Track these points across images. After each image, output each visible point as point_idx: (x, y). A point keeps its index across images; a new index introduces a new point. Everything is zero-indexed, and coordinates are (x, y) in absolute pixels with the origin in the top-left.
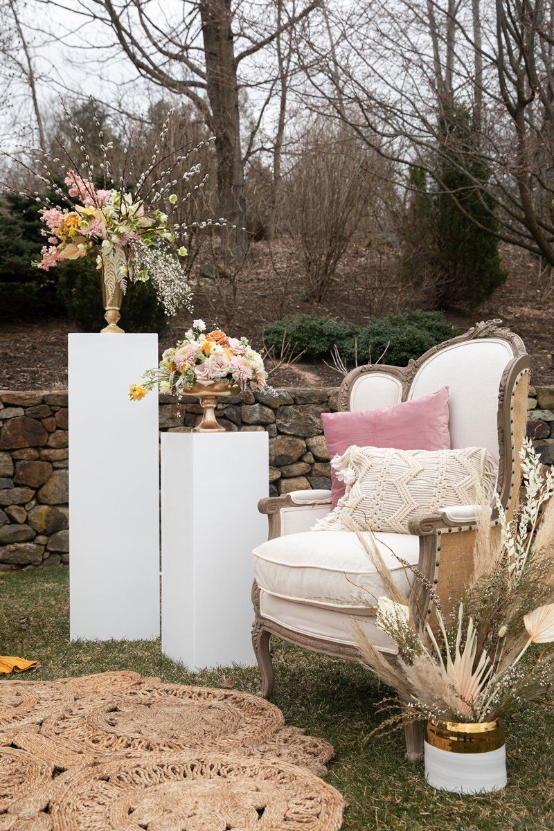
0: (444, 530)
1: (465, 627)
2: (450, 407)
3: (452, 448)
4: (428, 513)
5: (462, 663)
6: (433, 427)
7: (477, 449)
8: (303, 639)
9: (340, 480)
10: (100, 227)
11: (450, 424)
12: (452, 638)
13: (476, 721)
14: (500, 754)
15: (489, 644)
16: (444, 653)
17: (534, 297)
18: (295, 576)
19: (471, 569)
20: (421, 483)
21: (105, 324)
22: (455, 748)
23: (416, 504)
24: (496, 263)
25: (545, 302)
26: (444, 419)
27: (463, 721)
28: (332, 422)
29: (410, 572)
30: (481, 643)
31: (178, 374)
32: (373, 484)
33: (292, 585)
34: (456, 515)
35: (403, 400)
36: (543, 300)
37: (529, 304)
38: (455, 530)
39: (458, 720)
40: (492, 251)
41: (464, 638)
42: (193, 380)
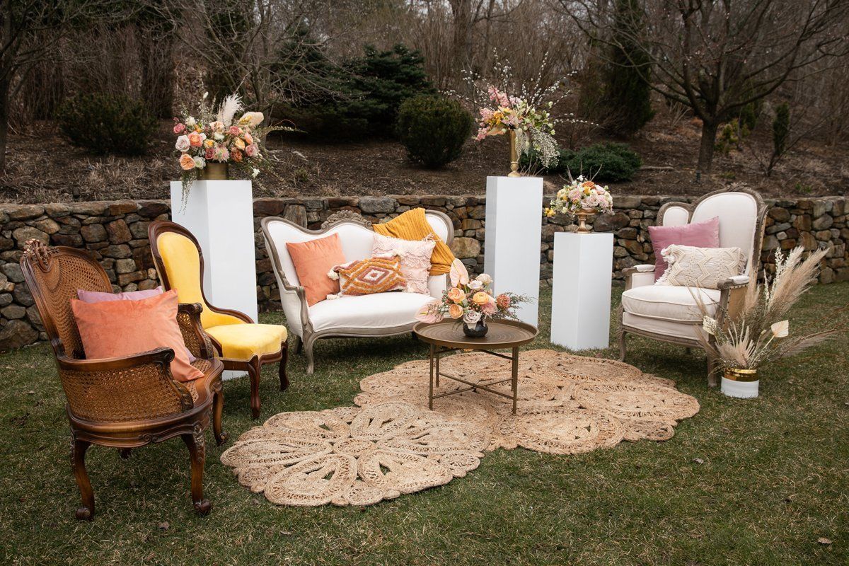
0: (732, 287)
1: (745, 329)
2: (719, 226)
3: (720, 247)
4: (724, 280)
5: (743, 344)
6: (711, 236)
7: (736, 248)
8: (664, 337)
9: (665, 261)
10: (515, 120)
11: (719, 234)
12: (739, 334)
13: (747, 368)
14: (756, 383)
15: (755, 336)
16: (735, 341)
17: (665, 125)
18: (654, 307)
19: (742, 304)
20: (711, 264)
21: (511, 171)
22: (738, 379)
23: (709, 274)
24: (649, 106)
25: (674, 130)
26: (717, 232)
27: (744, 369)
28: (655, 232)
29: (716, 305)
30: (751, 337)
31: (571, 204)
32: (687, 264)
33: (649, 311)
34: (737, 280)
35: (689, 222)
36: (672, 127)
37: (663, 131)
38: (736, 287)
39: (742, 368)
40: (647, 96)
41: (744, 334)
42: (581, 208)
